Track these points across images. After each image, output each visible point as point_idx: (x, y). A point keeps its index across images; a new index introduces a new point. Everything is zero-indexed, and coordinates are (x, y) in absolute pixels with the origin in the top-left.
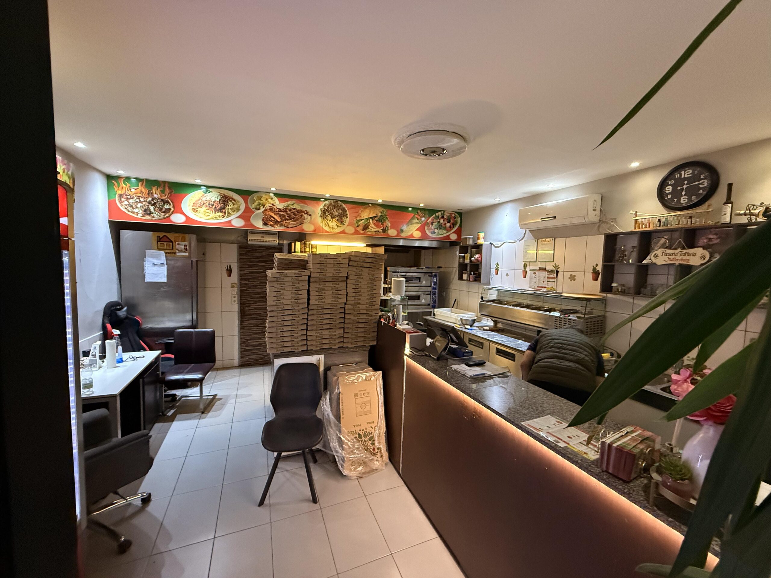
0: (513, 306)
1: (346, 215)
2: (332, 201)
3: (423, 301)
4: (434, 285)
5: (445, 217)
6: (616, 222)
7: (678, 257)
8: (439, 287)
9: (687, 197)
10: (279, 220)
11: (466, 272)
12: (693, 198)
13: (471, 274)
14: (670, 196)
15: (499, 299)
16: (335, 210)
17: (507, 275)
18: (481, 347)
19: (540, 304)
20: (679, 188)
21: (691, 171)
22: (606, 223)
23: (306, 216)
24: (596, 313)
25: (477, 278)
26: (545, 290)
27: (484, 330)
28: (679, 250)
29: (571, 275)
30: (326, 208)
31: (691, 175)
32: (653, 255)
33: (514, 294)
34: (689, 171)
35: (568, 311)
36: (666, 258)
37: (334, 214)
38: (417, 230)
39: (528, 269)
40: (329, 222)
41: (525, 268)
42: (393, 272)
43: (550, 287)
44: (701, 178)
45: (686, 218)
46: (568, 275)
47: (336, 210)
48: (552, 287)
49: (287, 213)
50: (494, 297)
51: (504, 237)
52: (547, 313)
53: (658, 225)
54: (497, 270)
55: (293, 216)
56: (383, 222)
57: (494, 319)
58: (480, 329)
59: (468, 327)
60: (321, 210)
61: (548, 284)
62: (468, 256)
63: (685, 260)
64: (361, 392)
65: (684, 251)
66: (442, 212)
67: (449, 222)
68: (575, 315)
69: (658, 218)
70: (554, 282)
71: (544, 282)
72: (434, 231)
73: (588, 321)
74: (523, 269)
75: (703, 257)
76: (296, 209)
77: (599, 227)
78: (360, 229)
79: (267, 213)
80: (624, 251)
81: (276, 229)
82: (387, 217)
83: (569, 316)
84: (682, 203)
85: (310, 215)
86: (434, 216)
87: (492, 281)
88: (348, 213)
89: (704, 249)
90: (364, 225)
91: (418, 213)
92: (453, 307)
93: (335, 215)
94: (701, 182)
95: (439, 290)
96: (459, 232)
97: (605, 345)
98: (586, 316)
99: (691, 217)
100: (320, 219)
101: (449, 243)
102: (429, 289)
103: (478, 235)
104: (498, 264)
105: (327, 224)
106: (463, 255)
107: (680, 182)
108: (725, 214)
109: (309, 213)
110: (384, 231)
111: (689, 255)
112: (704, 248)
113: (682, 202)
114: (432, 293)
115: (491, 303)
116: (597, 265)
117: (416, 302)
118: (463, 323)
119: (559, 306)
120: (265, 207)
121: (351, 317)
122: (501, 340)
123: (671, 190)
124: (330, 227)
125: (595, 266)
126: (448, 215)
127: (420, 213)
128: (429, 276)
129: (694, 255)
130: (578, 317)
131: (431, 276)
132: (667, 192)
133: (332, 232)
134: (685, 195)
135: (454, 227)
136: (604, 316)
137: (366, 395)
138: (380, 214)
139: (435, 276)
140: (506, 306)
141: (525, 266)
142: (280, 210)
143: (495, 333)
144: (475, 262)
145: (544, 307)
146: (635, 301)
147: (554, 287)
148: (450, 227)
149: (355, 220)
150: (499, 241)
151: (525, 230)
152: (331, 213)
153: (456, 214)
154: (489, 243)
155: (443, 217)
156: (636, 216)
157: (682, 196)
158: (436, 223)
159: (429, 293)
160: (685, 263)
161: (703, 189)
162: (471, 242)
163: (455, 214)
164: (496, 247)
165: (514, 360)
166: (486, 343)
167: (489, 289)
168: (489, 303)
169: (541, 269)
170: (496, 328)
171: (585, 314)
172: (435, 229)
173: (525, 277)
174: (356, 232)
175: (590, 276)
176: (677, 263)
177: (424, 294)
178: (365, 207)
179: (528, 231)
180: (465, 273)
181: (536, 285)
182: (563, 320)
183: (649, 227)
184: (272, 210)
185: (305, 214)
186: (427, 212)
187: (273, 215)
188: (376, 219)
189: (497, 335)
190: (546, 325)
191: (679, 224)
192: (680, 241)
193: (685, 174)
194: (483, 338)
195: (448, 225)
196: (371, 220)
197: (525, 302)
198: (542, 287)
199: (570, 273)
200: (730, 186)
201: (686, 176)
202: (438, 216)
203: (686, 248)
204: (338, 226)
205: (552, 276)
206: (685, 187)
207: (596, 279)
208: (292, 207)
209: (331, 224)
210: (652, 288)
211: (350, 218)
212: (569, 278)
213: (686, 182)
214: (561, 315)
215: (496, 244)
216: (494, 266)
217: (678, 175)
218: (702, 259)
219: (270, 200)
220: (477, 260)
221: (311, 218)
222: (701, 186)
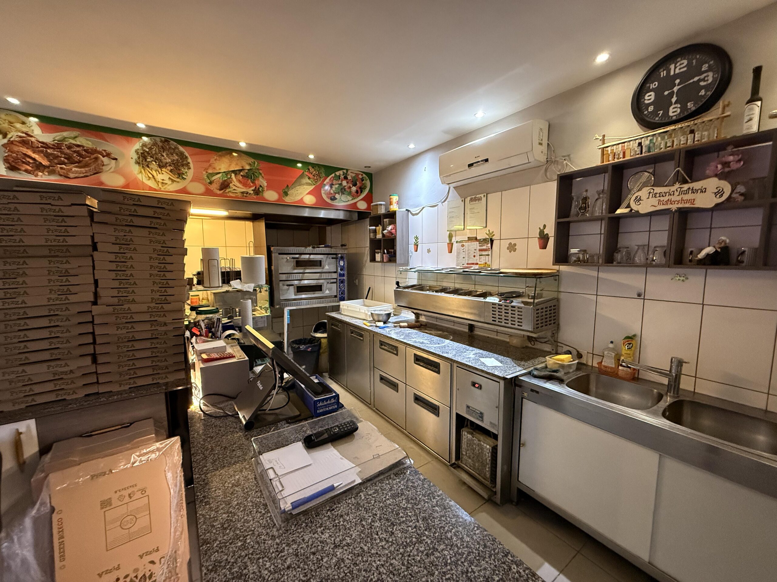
0: (437, 291)
1: (188, 164)
2: (158, 139)
3: (327, 292)
4: (341, 270)
5: (349, 178)
6: (570, 160)
7: (673, 198)
8: (348, 273)
9: (679, 106)
10: (45, 162)
11: (379, 251)
12: (690, 105)
13: (384, 253)
14: (651, 109)
15: (420, 283)
16: (164, 154)
17: (429, 251)
18: (395, 352)
19: (471, 288)
20: (666, 93)
21: (685, 62)
22: (556, 162)
23: (105, 160)
24: (547, 295)
25: (392, 258)
26: (477, 267)
27: (401, 327)
28: (677, 185)
29: (510, 244)
30: (147, 150)
31: (685, 69)
32: (634, 198)
33: (439, 274)
34: (682, 62)
35: (510, 295)
36: (654, 201)
37: (164, 161)
38: (308, 193)
39: (454, 240)
40: (154, 173)
41: (450, 240)
42: (280, 254)
43: (483, 263)
44: (703, 69)
45: (684, 133)
46: (505, 244)
47: (167, 155)
48: (486, 263)
49: (62, 153)
50: (414, 282)
51: (423, 200)
52: (481, 299)
53: (639, 152)
54: (416, 245)
55: (76, 158)
56: (254, 180)
57: (415, 311)
58: (395, 326)
59: (381, 324)
60: (137, 151)
61: (480, 259)
62: (379, 228)
63: (687, 201)
64: (123, 493)
65: (686, 187)
66: (345, 171)
67: (355, 185)
68: (520, 300)
69: (637, 141)
70: (488, 255)
71: (474, 256)
72: (334, 197)
73: (538, 307)
74: (448, 241)
75: (719, 193)
76: (83, 147)
77: (546, 170)
78: (214, 188)
79: (16, 149)
80: (585, 199)
81: (39, 178)
82: (261, 172)
83: (512, 302)
84: (672, 117)
85: (116, 159)
86: (333, 175)
87: (411, 261)
88: (190, 160)
89: (720, 179)
90: (221, 181)
91: (309, 169)
92: (366, 298)
93: (167, 163)
94: (702, 77)
95: (348, 277)
96: (369, 199)
97: (559, 341)
98: (536, 301)
99: (692, 132)
100: (135, 169)
101: (357, 214)
102: (335, 276)
103: (390, 199)
104: (417, 238)
105: (151, 176)
106: (374, 227)
107: (669, 82)
108: (750, 120)
109: (113, 156)
110: (257, 192)
111: (694, 191)
112: (721, 176)
113: (671, 114)
114: (338, 280)
115: (409, 290)
116: (545, 226)
117: (317, 294)
118: (374, 320)
119: (496, 289)
120: (9, 136)
121: (111, 330)
122: (421, 341)
123: (653, 98)
124: (157, 182)
125: (542, 228)
126: (354, 175)
127: (312, 170)
128: (333, 258)
129: (703, 191)
130: (525, 303)
131: (336, 258)
132: (646, 102)
133: (162, 189)
134: (676, 103)
135: (361, 192)
136: (558, 300)
137: (138, 495)
138: (248, 167)
139: (342, 258)
140: (428, 292)
141: (450, 237)
142: (46, 145)
143: (415, 331)
144: (388, 237)
145: (477, 291)
146: (601, 275)
147: (488, 263)
148: (357, 192)
149: (204, 173)
150: (417, 207)
151: (447, 187)
152: (156, 159)
153: (364, 175)
154: (405, 210)
155: (346, 178)
156: (604, 143)
157: (671, 104)
158: (337, 186)
159: (335, 280)
160: (687, 205)
161: (706, 87)
162: (382, 211)
163: (362, 175)
164: (413, 215)
165: (438, 372)
166: (401, 347)
167: (406, 271)
168: (406, 290)
169: (470, 239)
170: (418, 324)
171: (534, 298)
172: (336, 193)
173: (451, 252)
174: (208, 192)
175: (535, 243)
176: (674, 207)
177: (328, 283)
178: (220, 153)
179: (452, 188)
180: (378, 253)
181: (465, 262)
182: (503, 307)
183: (624, 157)
184: (28, 144)
185: (104, 157)
186: (323, 170)
187: (30, 153)
188: (241, 174)
189: (417, 334)
190: (479, 315)
191: (673, 146)
192: (678, 171)
193: (675, 68)
194: (397, 340)
195: (354, 189)
196: (233, 175)
197: (451, 285)
198: (473, 264)
199: (509, 241)
200: (758, 71)
201: (677, 71)
202: (339, 176)
203: (690, 181)
204: (173, 181)
205: (484, 247)
206: (675, 89)
207: (544, 246)
208: (73, 142)
209: (159, 177)
210: (628, 253)
211: (194, 169)
212: (508, 248)
213: (677, 81)
214: (499, 301)
215: (413, 210)
216: (412, 241)
217: (665, 72)
218: (718, 196)
219: (18, 126)
220: (390, 232)
221: (117, 165)
222: (702, 84)
